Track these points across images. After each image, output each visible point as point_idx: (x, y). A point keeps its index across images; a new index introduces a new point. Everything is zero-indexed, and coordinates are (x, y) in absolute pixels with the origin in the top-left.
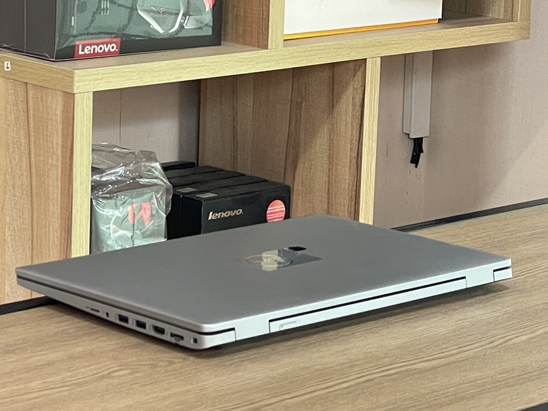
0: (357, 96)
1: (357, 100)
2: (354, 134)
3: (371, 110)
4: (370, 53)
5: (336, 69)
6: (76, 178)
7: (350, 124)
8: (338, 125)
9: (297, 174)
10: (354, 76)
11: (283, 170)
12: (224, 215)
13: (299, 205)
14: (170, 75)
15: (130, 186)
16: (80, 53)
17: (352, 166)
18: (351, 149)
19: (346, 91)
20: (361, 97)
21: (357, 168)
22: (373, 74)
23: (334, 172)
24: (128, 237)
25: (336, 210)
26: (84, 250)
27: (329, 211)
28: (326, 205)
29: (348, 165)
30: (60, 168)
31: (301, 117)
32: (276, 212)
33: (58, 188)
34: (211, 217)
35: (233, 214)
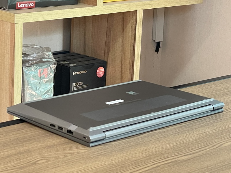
0: (133, 25)
1: (133, 27)
2: (132, 40)
3: (139, 31)
4: (139, 8)
5: (125, 15)
6: (16, 59)
8: (126, 37)
9: (109, 57)
10: (132, 17)
11: (104, 55)
12: (79, 73)
13: (110, 69)
15: (40, 62)
16: (18, 7)
18: (131, 47)
19: (129, 23)
20: (135, 26)
21: (133, 54)
22: (140, 17)
23: (124, 56)
24: (38, 83)
25: (124, 71)
26: (19, 88)
27: (121, 71)
28: (120, 69)
29: (130, 53)
30: (9, 54)
31: (111, 33)
32: (100, 72)
33: (9, 63)
34: (74, 73)
35: (83, 73)
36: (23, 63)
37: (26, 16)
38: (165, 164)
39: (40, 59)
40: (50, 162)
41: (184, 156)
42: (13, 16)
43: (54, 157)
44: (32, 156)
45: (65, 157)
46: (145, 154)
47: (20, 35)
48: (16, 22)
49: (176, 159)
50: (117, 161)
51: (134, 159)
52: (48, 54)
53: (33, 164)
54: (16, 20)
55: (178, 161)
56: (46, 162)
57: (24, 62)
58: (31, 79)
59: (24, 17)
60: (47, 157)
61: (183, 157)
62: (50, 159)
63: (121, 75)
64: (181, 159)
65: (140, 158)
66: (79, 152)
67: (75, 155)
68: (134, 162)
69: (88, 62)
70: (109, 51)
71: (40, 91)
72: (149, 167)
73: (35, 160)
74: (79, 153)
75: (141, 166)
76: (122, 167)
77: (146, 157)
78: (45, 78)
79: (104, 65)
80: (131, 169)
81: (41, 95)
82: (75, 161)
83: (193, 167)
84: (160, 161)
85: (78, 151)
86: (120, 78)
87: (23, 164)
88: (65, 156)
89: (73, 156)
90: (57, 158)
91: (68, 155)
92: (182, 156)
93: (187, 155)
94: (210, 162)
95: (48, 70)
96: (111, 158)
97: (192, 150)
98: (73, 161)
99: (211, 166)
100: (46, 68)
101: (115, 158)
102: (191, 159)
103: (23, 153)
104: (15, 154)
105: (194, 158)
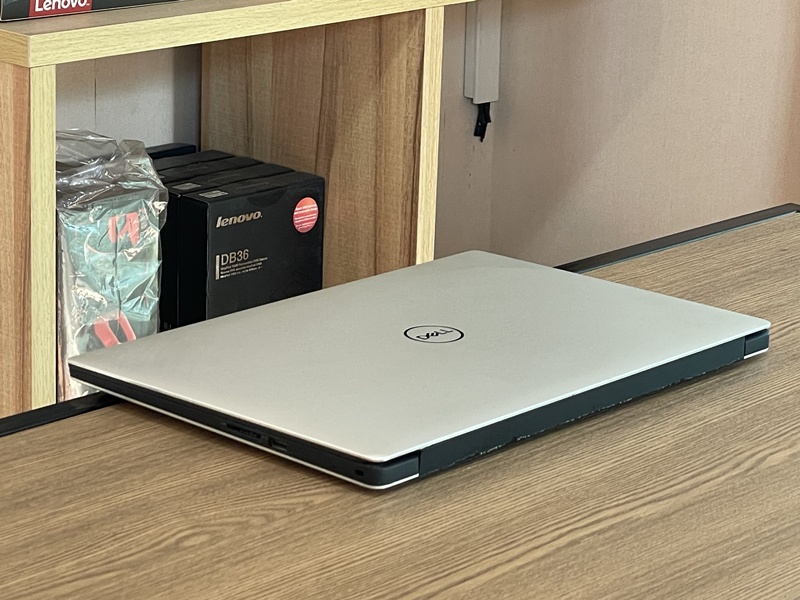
0: (414, 59)
1: (413, 64)
2: (410, 108)
4: (431, 1)
5: (384, 24)
6: (35, 185)
7: (404, 97)
8: (388, 97)
9: (332, 163)
10: (409, 33)
11: (314, 157)
12: (237, 220)
13: (337, 204)
14: (163, 39)
15: (114, 193)
16: (37, 9)
17: (407, 153)
18: (406, 130)
19: (398, 52)
20: (419, 59)
21: (414, 155)
22: (434, 29)
23: (383, 161)
24: (107, 261)
25: (386, 210)
26: (49, 282)
27: (376, 212)
28: (372, 204)
29: (402, 151)
30: (12, 169)
31: (337, 87)
32: (306, 213)
33: (10, 198)
34: (220, 223)
35: (249, 219)
36: (59, 196)
37: (66, 43)
38: (593, 534)
39: (115, 182)
40: (222, 543)
41: (650, 502)
42: (22, 44)
43: (233, 524)
44: (161, 523)
45: (269, 521)
46: (522, 500)
47: (48, 103)
48: (33, 60)
49: (628, 516)
50: (437, 529)
51: (491, 519)
52: (140, 165)
53: (167, 550)
54: (32, 55)
55: (632, 522)
56: (211, 542)
57: (63, 194)
58: (86, 250)
59: (60, 44)
60: (212, 525)
61: (645, 508)
62: (220, 532)
63: (376, 222)
64: (642, 515)
65: (509, 518)
66: (312, 501)
67: (300, 515)
68: (494, 531)
69: (265, 183)
70: (332, 146)
71: (115, 289)
72: (546, 546)
73: (174, 535)
74: (311, 508)
75: (519, 545)
76: (458, 550)
77: (530, 512)
78: (131, 246)
79: (317, 189)
80: (490, 556)
81: (120, 302)
82: (302, 535)
83: (685, 540)
84: (575, 522)
85: (308, 499)
86: (372, 232)
87: (137, 553)
88: (269, 519)
89: (294, 518)
90: (244, 526)
91: (277, 514)
92: (645, 504)
93: (660, 500)
94: (737, 522)
95: (139, 218)
96: (419, 520)
97: (672, 483)
98: (296, 536)
99: (741, 535)
100: (136, 210)
101: (430, 518)
102: (673, 513)
103: (129, 514)
104: (104, 519)
105: (685, 507)
